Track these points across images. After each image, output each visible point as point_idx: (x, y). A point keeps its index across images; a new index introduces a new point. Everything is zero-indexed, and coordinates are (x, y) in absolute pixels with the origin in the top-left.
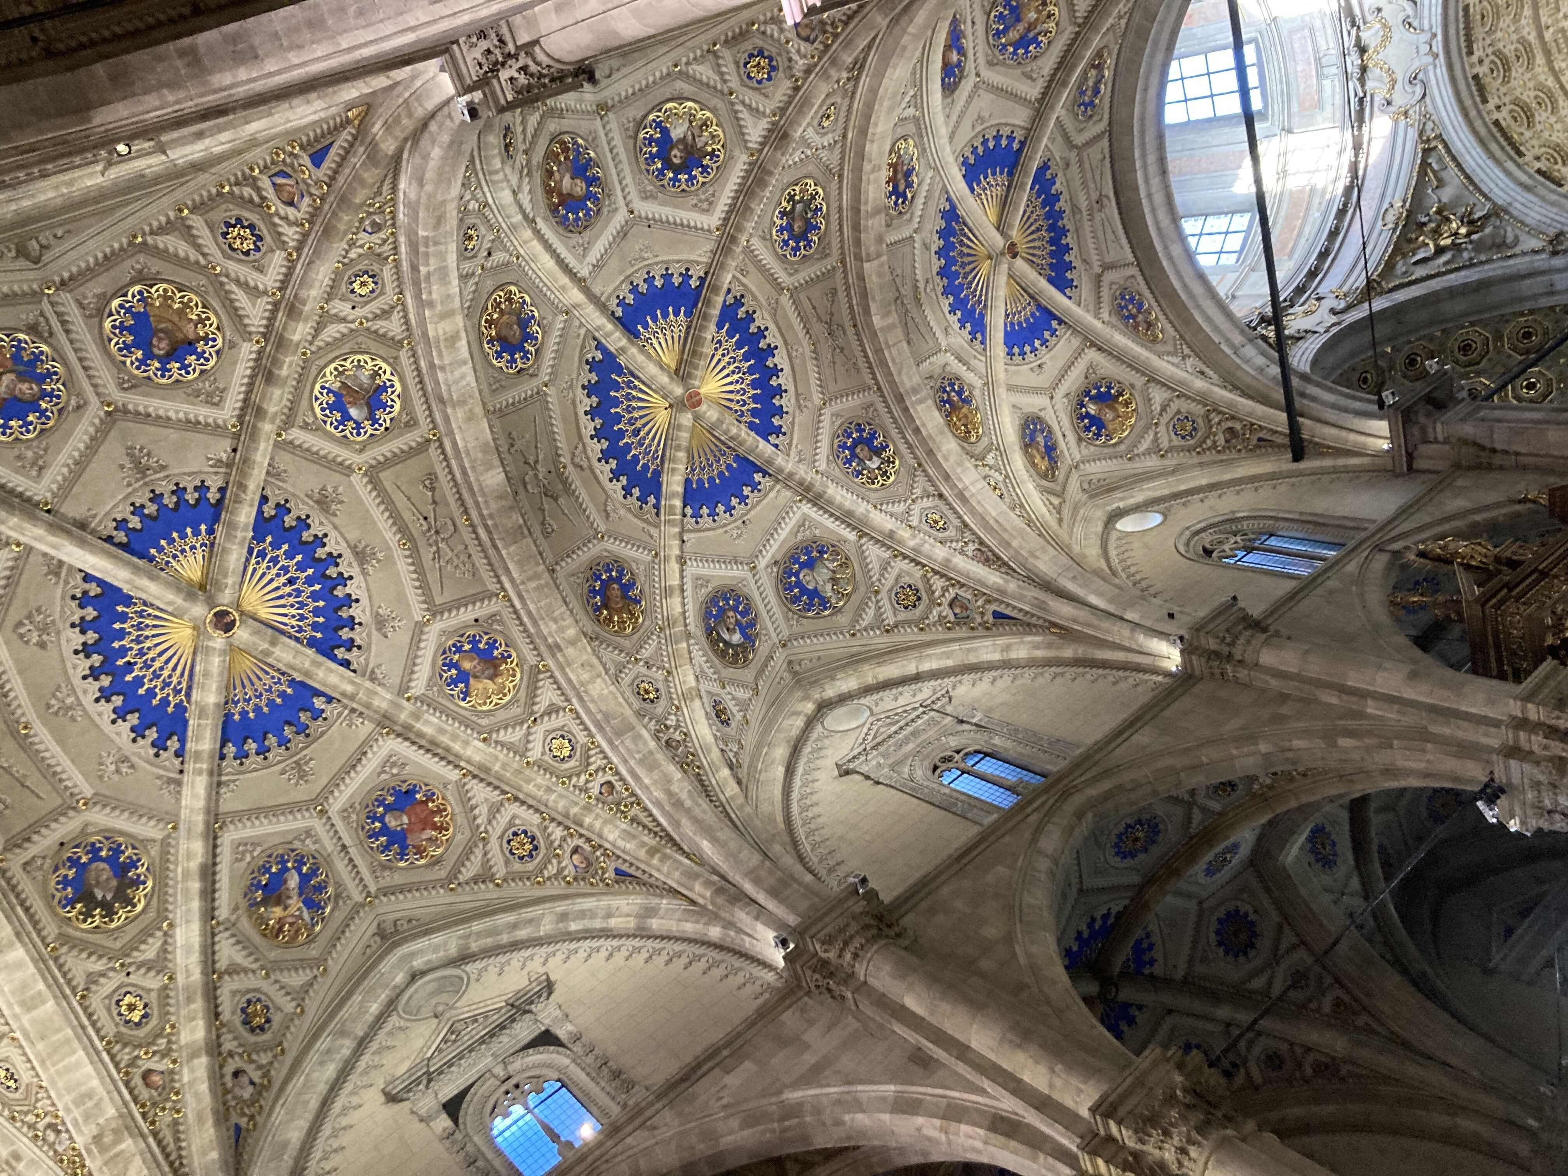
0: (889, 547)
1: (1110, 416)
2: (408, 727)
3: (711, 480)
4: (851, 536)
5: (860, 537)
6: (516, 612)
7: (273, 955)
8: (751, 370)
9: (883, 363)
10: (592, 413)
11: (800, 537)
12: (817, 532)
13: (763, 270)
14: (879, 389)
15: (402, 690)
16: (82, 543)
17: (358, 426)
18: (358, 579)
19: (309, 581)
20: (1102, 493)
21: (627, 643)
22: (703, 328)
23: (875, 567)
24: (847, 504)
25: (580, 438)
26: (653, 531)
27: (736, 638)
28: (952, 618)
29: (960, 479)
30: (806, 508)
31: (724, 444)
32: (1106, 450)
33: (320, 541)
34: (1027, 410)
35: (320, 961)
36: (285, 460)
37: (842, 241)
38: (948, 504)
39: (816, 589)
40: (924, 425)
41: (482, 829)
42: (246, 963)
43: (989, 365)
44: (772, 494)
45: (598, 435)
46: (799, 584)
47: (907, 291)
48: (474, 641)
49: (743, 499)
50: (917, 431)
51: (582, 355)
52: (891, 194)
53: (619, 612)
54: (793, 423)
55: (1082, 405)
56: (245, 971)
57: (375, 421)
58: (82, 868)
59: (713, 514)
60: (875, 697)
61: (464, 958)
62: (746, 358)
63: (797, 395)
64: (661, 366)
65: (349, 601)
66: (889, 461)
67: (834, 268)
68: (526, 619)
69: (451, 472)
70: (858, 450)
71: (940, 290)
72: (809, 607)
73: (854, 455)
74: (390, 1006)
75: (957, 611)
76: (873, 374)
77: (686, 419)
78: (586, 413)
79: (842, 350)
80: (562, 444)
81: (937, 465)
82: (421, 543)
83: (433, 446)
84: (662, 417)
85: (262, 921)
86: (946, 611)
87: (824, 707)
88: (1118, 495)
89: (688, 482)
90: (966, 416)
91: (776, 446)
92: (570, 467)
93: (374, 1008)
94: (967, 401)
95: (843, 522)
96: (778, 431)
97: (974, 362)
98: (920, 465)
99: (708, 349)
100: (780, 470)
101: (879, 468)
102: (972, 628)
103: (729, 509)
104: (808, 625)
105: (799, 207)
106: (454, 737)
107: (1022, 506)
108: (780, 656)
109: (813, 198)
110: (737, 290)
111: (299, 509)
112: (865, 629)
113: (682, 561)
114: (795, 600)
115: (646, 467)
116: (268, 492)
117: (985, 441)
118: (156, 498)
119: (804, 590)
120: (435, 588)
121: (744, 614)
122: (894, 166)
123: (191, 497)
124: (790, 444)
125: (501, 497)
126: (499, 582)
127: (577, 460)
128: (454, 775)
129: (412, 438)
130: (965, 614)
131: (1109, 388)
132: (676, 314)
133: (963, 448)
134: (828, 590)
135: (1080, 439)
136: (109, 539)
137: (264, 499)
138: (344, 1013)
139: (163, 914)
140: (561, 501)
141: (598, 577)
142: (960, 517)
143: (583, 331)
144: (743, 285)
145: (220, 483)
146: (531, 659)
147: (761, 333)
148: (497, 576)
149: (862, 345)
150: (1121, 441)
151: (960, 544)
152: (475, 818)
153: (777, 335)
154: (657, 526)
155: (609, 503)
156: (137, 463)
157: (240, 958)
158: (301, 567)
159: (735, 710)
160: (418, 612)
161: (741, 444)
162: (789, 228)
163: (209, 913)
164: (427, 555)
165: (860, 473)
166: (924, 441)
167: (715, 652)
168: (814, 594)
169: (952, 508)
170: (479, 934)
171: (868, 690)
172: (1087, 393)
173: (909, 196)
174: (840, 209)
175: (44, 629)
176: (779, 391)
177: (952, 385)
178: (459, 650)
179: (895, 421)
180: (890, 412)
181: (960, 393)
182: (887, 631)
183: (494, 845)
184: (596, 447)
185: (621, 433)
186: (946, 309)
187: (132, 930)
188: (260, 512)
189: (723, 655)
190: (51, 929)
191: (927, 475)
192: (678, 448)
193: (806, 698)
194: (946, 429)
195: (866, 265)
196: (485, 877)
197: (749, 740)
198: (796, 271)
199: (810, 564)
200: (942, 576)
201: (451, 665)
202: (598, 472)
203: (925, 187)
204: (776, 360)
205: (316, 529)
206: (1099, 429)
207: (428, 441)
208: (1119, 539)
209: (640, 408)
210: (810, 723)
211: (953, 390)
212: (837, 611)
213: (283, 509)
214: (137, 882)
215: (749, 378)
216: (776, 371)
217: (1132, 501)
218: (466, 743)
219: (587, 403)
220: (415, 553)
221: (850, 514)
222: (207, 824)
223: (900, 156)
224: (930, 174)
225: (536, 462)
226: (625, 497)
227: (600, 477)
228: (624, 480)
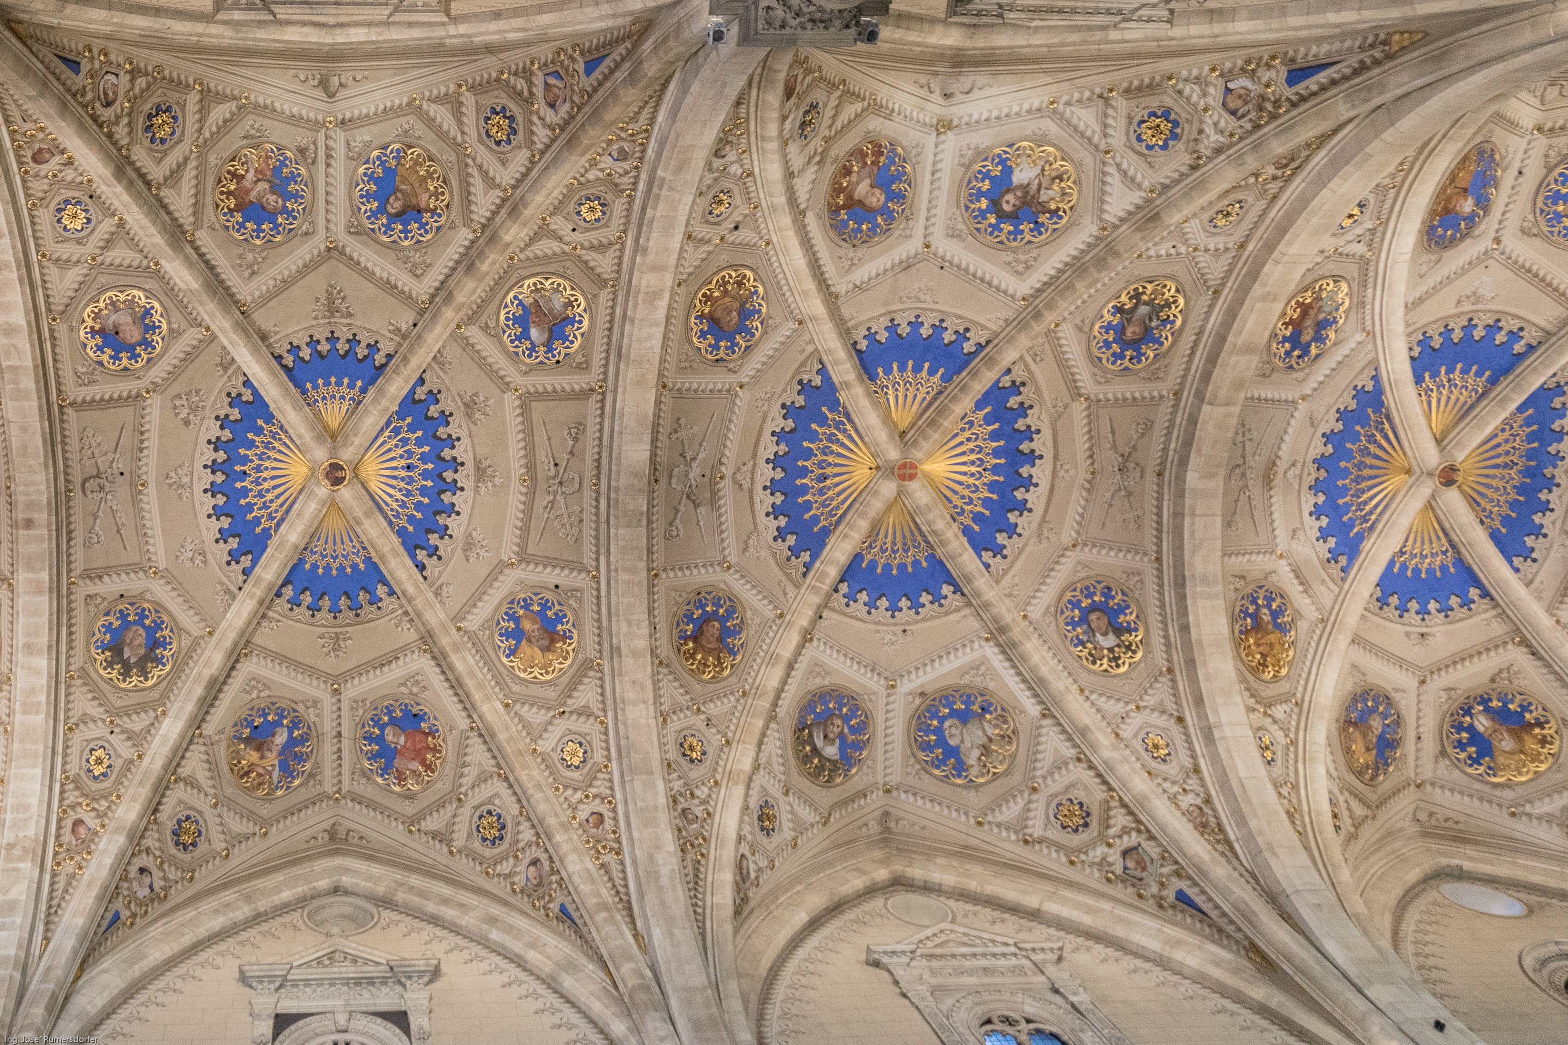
0: (1076, 746)
1: (1507, 743)
2: (444, 656)
3: (887, 567)
4: (1033, 709)
5: (1044, 716)
6: (598, 598)
7: (229, 791)
8: (995, 469)
9: (1178, 532)
10: (780, 436)
11: (966, 680)
12: (991, 685)
13: (1062, 364)
14: (1159, 560)
15: (457, 618)
16: (255, 351)
17: (533, 349)
18: (468, 494)
19: (425, 475)
20: (1443, 837)
21: (698, 688)
22: (954, 399)
23: (1046, 760)
24: (1044, 671)
25: (754, 456)
26: (790, 589)
27: (831, 751)
28: (1119, 870)
29: (1216, 711)
30: (990, 651)
31: (923, 535)
32: (1477, 786)
33: (451, 442)
34: (1372, 679)
35: (265, 823)
36: (454, 352)
37: (1187, 370)
38: (1187, 735)
39: (958, 747)
40: (1198, 625)
41: (463, 790)
42: (205, 783)
43: (1339, 600)
44: (954, 617)
45: (775, 461)
46: (939, 731)
47: (1257, 463)
48: (545, 606)
49: (916, 606)
50: (1185, 628)
51: (797, 372)
52: (1285, 339)
53: (710, 652)
54: (1021, 550)
55: (1468, 712)
56: (200, 789)
57: (550, 350)
58: (126, 624)
59: (871, 605)
60: (969, 907)
61: (386, 902)
62: (996, 453)
63: (1043, 520)
64: (887, 419)
65: (451, 510)
66: (1128, 648)
67: (1162, 397)
68: (604, 609)
69: (601, 431)
70: (1093, 617)
71: (1309, 480)
72: (939, 763)
73: (1084, 620)
74: (302, 902)
75: (1131, 864)
76: (1159, 539)
77: (888, 488)
78: (773, 433)
79: (1129, 494)
80: (731, 454)
81: (1193, 680)
82: (542, 485)
83: (596, 397)
84: (861, 474)
85: (237, 756)
86: (1115, 856)
87: (899, 883)
88: (1470, 851)
89: (857, 557)
90: (1271, 645)
91: (987, 566)
92: (728, 481)
93: (286, 895)
94: (1282, 629)
95: (1030, 688)
96: (998, 550)
97: (1317, 586)
98: (1170, 671)
99: (948, 423)
100: (977, 594)
101: (1111, 650)
102: (1140, 896)
103: (894, 609)
104: (927, 783)
105: (1143, 310)
106: (480, 686)
107: (1295, 787)
108: (875, 801)
109: (1168, 305)
110: (1019, 374)
111: (447, 404)
112: (999, 825)
113: (807, 637)
114: (926, 747)
115: (815, 519)
116: (427, 376)
117: (1284, 687)
118: (332, 339)
119: (942, 742)
120: (534, 536)
121: (853, 730)
122: (1305, 309)
123: (361, 352)
124: (1005, 572)
125: (635, 475)
126: (597, 560)
127: (739, 477)
128: (463, 723)
129: (578, 381)
130: (1138, 873)
131: (1525, 708)
132: (932, 372)
133: (1243, 680)
134: (972, 758)
135: (1443, 753)
136: (279, 358)
137: (421, 381)
138: (260, 883)
139: (164, 698)
140: (702, 510)
141: (702, 606)
142: (1194, 756)
143: (810, 348)
144: (1030, 372)
145: (391, 350)
146: (591, 652)
147: (1029, 434)
148: (597, 553)
149: (1160, 499)
150: (1508, 785)
151: (1176, 789)
152: (462, 775)
153: (1050, 444)
154: (798, 586)
155: (754, 536)
156: (331, 301)
157: (202, 775)
158: (424, 458)
159: (787, 825)
160: (508, 551)
161: (942, 543)
162: (1121, 330)
163: (198, 721)
164: (542, 500)
165: (1083, 643)
166: (1188, 645)
167: (797, 752)
168: (953, 752)
169: (1189, 741)
170: (412, 889)
171: (965, 896)
172: (1484, 701)
173: (1314, 351)
174: (1200, 333)
175: (194, 410)
176: (1022, 507)
177: (1269, 599)
178: (526, 607)
179: (1162, 606)
180: (1161, 593)
181: (1275, 615)
182: (1026, 842)
183: (466, 812)
184: (767, 473)
185: (804, 472)
186: (1308, 507)
187: (135, 698)
188: (412, 391)
189: (805, 760)
190: (78, 662)
191: (1175, 687)
192: (863, 515)
193: (883, 862)
194: (1228, 646)
195: (1206, 408)
196: (442, 837)
197: (787, 866)
198: (1108, 381)
199: (964, 717)
200: (1131, 813)
201: (513, 617)
202: (757, 500)
203: (1344, 350)
204: (1033, 471)
205: (453, 430)
206: (1481, 754)
207: (592, 390)
208: (1435, 903)
209: (839, 455)
210: (871, 891)
211: (1269, 607)
212: (971, 785)
213: (433, 397)
214: (158, 661)
215: (989, 477)
216: (1028, 483)
217: (1488, 869)
218: (487, 698)
219: (778, 423)
220: (532, 492)
221: (1042, 682)
222: (235, 645)
223: (1319, 299)
224: (1360, 337)
225: (694, 459)
226: (775, 539)
227: (757, 506)
228: (783, 521)
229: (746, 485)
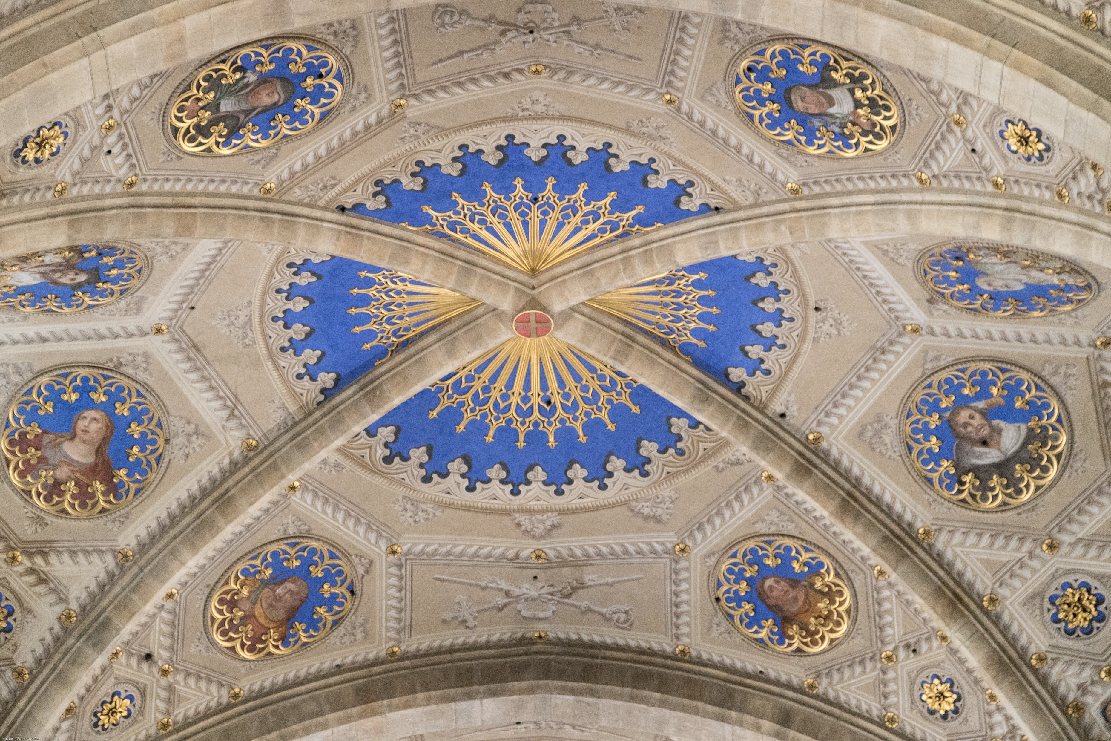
10: (476, 479)
25: (507, 512)
45: (516, 482)
59: (770, 344)
62: (505, 190)
63: (625, 131)
78: (470, 489)
80: (502, 546)
92: (545, 545)
96: (679, 190)
103: (777, 318)
127: (540, 529)
141: (737, 598)
147: (469, 157)
153: (486, 128)
155: (637, 506)
184: (536, 491)
185: (535, 437)
202: (578, 503)
204: (535, 144)
215: (549, 195)
216: (559, 149)
219: (453, 483)
225: (507, 594)
226: (645, 474)
227: (587, 502)
228: (616, 464)
229: (554, 519)
